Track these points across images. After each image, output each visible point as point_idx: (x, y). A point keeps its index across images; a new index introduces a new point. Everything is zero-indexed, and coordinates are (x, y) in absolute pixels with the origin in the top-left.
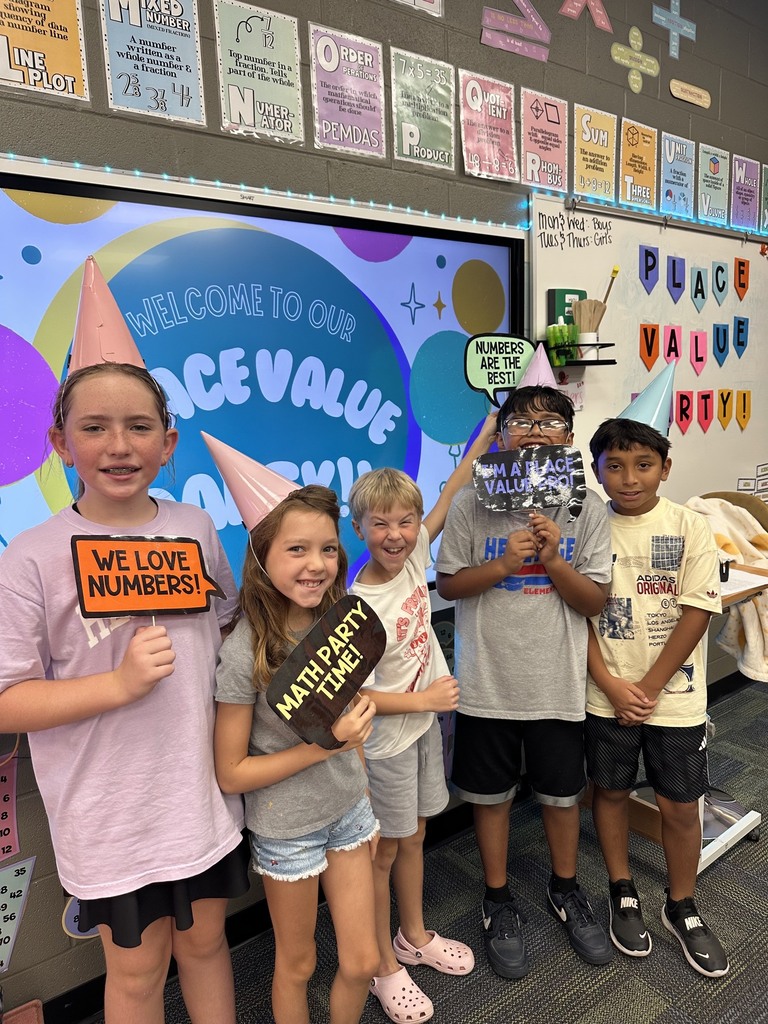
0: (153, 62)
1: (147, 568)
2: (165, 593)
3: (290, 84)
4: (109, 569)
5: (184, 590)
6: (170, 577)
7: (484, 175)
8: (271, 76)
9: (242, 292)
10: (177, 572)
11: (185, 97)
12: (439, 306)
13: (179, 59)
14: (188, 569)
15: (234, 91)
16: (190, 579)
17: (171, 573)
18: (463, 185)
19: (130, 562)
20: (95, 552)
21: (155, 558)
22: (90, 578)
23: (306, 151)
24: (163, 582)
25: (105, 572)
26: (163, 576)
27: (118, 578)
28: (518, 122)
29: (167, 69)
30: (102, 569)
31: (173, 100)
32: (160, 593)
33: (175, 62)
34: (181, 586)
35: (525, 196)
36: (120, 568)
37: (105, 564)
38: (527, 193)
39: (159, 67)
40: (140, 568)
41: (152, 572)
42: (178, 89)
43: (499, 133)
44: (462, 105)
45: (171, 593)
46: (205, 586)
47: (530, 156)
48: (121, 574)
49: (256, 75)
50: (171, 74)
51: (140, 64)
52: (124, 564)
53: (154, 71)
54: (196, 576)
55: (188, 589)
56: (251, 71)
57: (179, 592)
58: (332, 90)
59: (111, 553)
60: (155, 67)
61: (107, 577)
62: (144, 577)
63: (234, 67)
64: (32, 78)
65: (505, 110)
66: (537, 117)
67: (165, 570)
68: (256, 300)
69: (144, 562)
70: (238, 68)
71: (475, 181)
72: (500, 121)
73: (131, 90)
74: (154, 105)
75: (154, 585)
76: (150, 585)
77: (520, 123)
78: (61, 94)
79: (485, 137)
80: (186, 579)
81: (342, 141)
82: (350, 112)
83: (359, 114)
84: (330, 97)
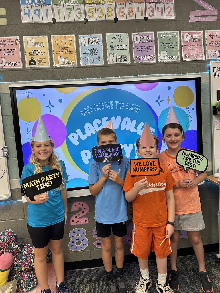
0: (91, 53)
1: (145, 166)
2: (149, 171)
3: (126, 49)
4: (137, 166)
5: (154, 170)
6: (150, 167)
7: (190, 60)
8: (121, 49)
9: (108, 104)
10: (152, 166)
11: (99, 59)
13: (97, 51)
14: (155, 165)
15: (111, 55)
16: (155, 168)
17: (151, 166)
18: (183, 64)
19: (142, 164)
20: (135, 162)
21: (147, 163)
22: (133, 168)
23: (131, 65)
24: (148, 169)
25: (136, 167)
26: (149, 167)
27: (139, 168)
28: (204, 41)
29: (94, 54)
30: (136, 166)
31: (96, 60)
32: (147, 171)
33: (96, 52)
34: (153, 169)
35: (208, 63)
36: (140, 166)
37: (136, 165)
38: (209, 62)
39: (93, 54)
40: (144, 166)
41: (146, 166)
42: (97, 58)
43: (197, 46)
44: (182, 42)
45: (150, 171)
46: (159, 169)
47: (209, 51)
48: (139, 167)
49: (117, 50)
50: (95, 55)
51: (88, 54)
52: (140, 165)
53: (91, 55)
54: (157, 167)
55: (155, 170)
56: (116, 49)
57: (152, 171)
58: (138, 48)
59: (138, 162)
60: (91, 54)
61: (136, 168)
62: (144, 168)
63: (111, 49)
64: (65, 63)
65: (199, 39)
66: (212, 38)
67: (150, 166)
68: (111, 105)
69: (145, 164)
70: (112, 49)
71: (187, 62)
72: (197, 43)
73: (86, 61)
74: (92, 62)
75: (146, 169)
76: (145, 169)
77: (205, 41)
78: (71, 65)
79: (191, 48)
80: (154, 168)
81: (142, 60)
82: (144, 52)
83: (147, 52)
84: (138, 50)
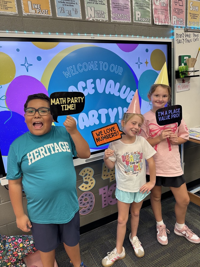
0: (67, 3)
1: (107, 133)
3: (104, 4)
7: (160, 24)
8: (99, 3)
11: (76, 12)
12: (147, 63)
13: (74, 1)
15: (89, 8)
18: (153, 28)
19: (103, 133)
23: (109, 23)
27: (101, 137)
28: (170, 7)
29: (71, 4)
31: (73, 13)
33: (73, 2)
35: (172, 29)
36: (102, 135)
38: (173, 28)
39: (69, 4)
40: (105, 134)
42: (74, 10)
43: (164, 11)
44: (153, 4)
47: (174, 17)
48: (102, 136)
49: (95, 3)
50: (72, 6)
51: (64, 4)
52: (102, 134)
53: (68, 5)
56: (93, 2)
58: (116, 4)
60: (68, 4)
62: (106, 135)
63: (89, 2)
64: (37, 11)
65: (166, 4)
66: (176, 5)
70: (90, 2)
71: (157, 26)
72: (165, 7)
73: (62, 12)
74: (68, 15)
75: (109, 136)
76: (108, 137)
77: (171, 7)
78: (45, 15)
79: (160, 13)
81: (119, 19)
82: (121, 10)
83: (123, 10)
84: (115, 6)
